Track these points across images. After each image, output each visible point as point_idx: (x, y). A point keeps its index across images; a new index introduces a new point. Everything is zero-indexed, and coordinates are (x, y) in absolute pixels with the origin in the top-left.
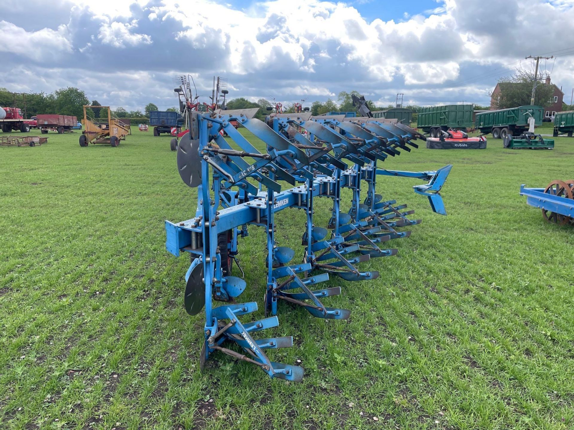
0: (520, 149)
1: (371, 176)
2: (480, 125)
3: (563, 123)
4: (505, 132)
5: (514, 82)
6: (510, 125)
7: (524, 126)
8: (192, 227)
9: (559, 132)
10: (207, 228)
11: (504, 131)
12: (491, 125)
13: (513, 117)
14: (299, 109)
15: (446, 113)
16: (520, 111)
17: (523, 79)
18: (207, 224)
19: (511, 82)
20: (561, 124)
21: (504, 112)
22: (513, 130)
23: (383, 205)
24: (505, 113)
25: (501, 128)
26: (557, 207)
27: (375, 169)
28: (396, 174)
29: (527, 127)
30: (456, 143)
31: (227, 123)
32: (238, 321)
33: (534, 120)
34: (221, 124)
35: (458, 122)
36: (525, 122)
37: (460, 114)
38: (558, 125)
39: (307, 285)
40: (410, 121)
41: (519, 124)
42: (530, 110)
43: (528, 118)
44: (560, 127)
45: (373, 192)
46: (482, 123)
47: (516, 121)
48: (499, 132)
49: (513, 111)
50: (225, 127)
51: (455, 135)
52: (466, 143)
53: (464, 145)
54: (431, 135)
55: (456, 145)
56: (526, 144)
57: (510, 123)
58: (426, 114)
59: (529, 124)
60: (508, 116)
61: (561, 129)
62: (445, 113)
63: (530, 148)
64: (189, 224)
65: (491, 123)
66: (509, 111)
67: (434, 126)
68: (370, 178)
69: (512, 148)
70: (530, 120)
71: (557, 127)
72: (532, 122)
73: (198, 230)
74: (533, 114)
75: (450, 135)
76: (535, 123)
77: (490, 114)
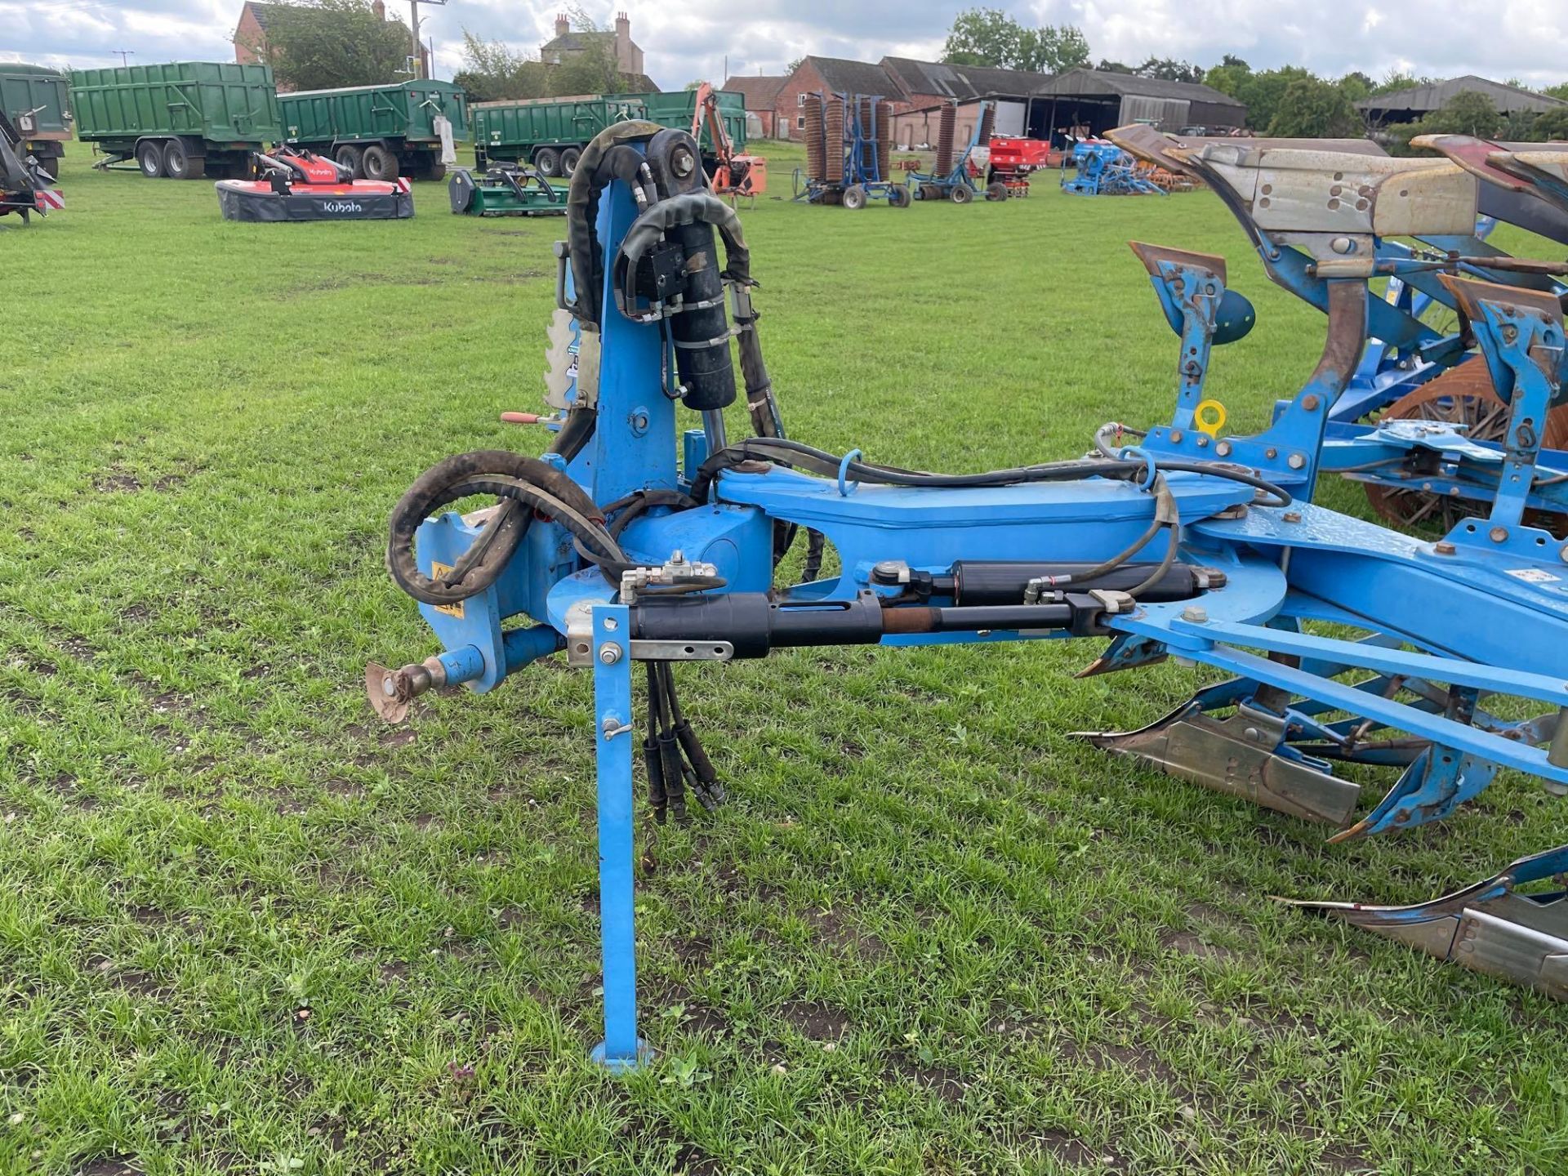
0: (501, 216)
2: (289, 135)
3: (496, 134)
4: (377, 160)
6: (388, 139)
7: (428, 144)
9: (489, 162)
11: (371, 155)
12: (323, 137)
13: (393, 112)
15: (189, 89)
16: (408, 95)
20: (492, 139)
21: (359, 95)
22: (396, 154)
24: (363, 100)
25: (362, 147)
29: (434, 146)
30: (328, 199)
33: (449, 124)
35: (236, 123)
36: (427, 131)
37: (236, 95)
38: (486, 141)
40: (66, 115)
41: (415, 135)
42: (433, 93)
44: (489, 147)
46: (293, 129)
47: (403, 125)
48: (356, 160)
51: (312, 172)
52: (357, 200)
53: (352, 207)
54: (142, 164)
55: (327, 207)
56: (510, 201)
57: (387, 133)
58: (105, 91)
59: (439, 136)
60: (375, 108)
61: (492, 152)
62: (183, 87)
63: (525, 214)
65: (323, 128)
66: (375, 93)
67: (148, 133)
69: (482, 215)
70: (438, 124)
71: (482, 148)
72: (447, 130)
74: (443, 106)
75: (295, 169)
77: (313, 100)
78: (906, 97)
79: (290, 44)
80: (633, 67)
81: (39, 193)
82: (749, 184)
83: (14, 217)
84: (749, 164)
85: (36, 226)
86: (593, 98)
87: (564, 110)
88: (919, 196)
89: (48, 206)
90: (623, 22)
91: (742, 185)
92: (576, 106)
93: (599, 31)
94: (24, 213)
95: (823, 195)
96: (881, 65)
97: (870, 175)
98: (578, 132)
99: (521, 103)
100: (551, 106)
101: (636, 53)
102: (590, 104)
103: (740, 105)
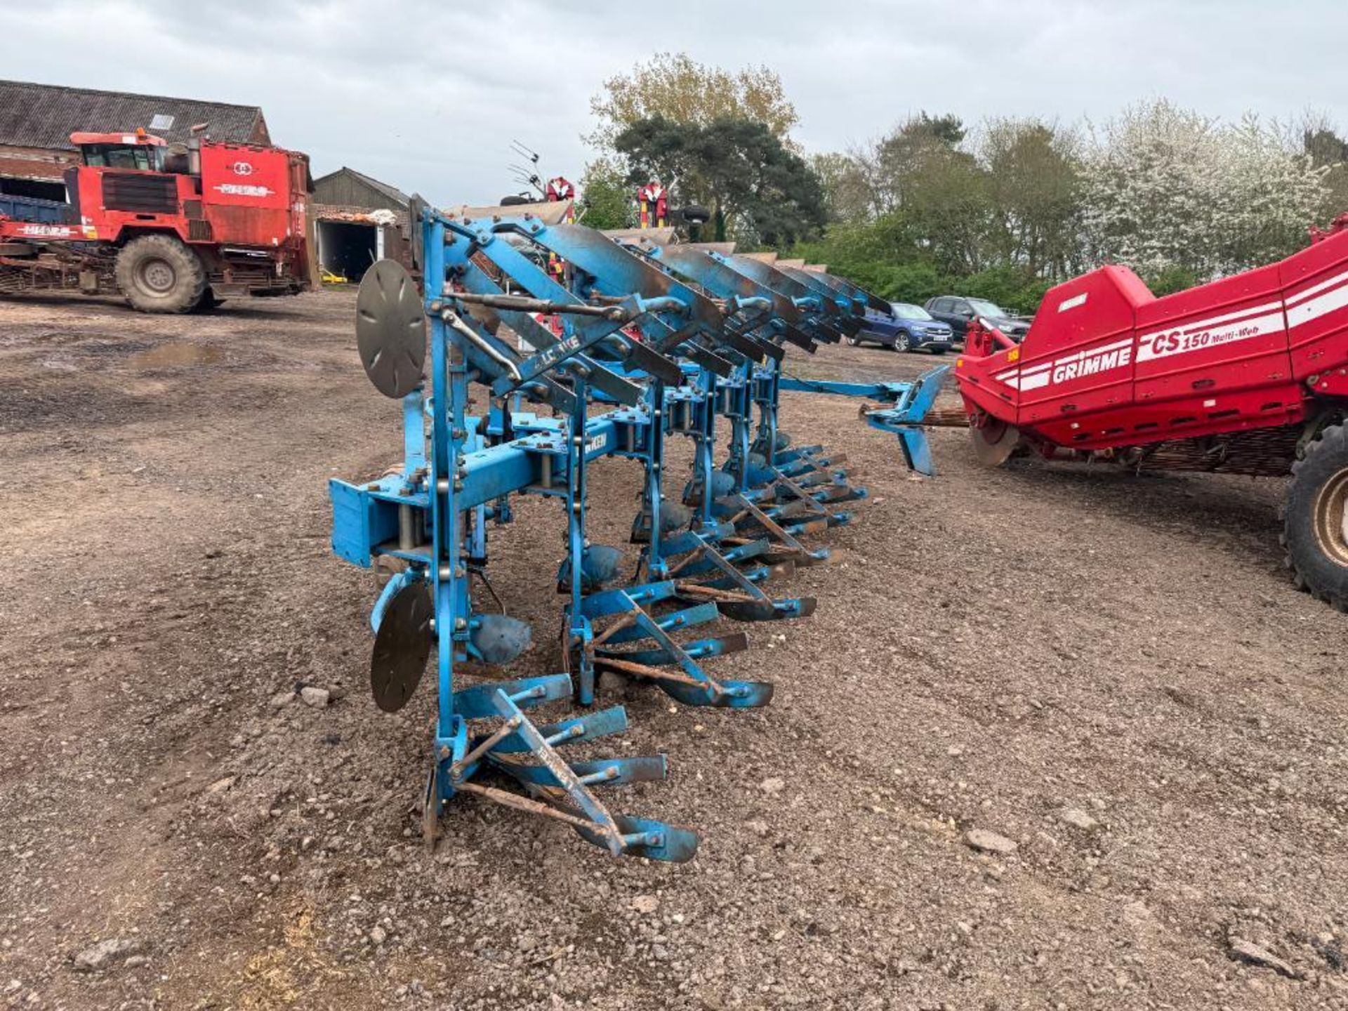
1: (767, 392)
8: (401, 493)
10: (442, 497)
18: (443, 485)
23: (795, 455)
27: (776, 377)
28: (820, 389)
31: (489, 236)
32: (527, 723)
34: (473, 238)
39: (667, 630)
45: (773, 427)
50: (485, 246)
64: (392, 486)
68: (766, 395)
73: (419, 500)
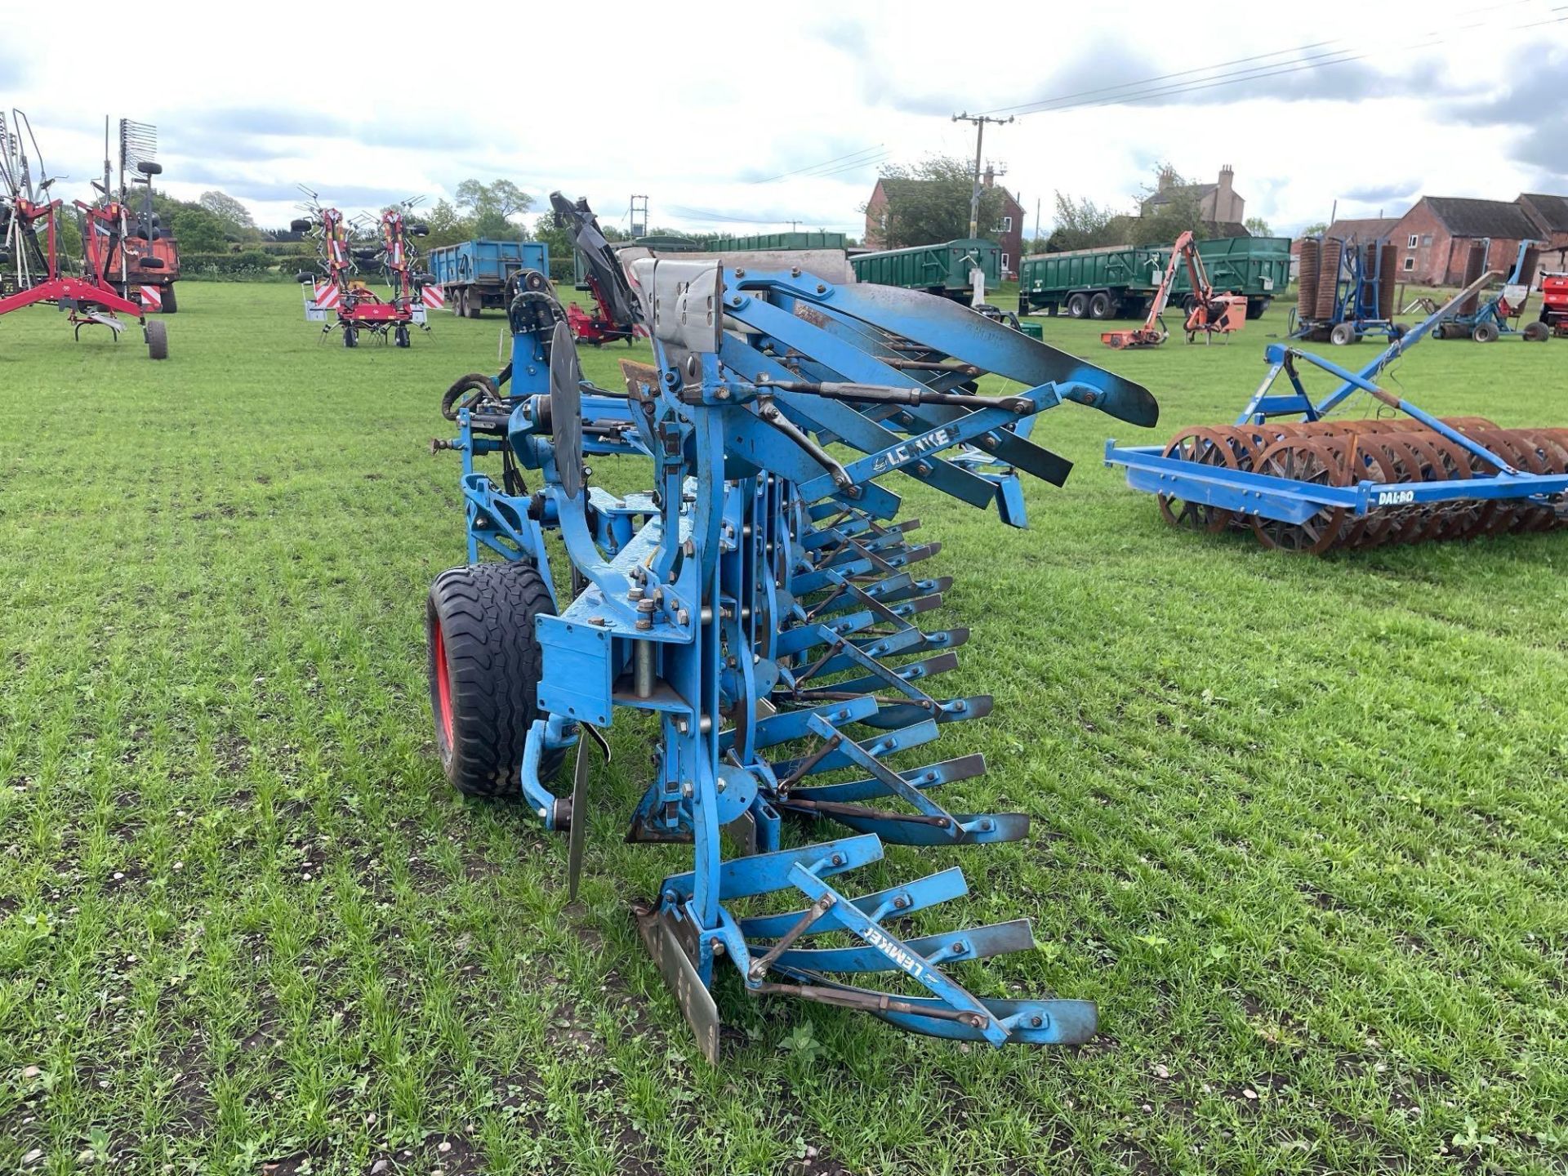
3: (1038, 282)
5: (917, 178)
6: (931, 288)
7: (961, 291)
9: (1031, 306)
13: (937, 267)
14: (398, 229)
16: (951, 252)
17: (936, 172)
19: (910, 178)
20: (1035, 286)
21: (915, 254)
24: (917, 258)
26: (1208, 492)
29: (968, 293)
33: (983, 275)
36: (963, 281)
38: (1028, 289)
41: (952, 284)
42: (973, 250)
43: (969, 271)
44: (1032, 294)
47: (944, 277)
49: (936, 252)
57: (931, 283)
59: (973, 285)
60: (925, 264)
61: (1034, 298)
66: (927, 252)
70: (974, 275)
71: (1025, 294)
72: (979, 280)
74: (979, 259)
76: (985, 284)
77: (882, 259)
78: (1545, 235)
79: (904, 213)
80: (1232, 215)
81: (635, 326)
82: (1225, 322)
83: (623, 342)
84: (1227, 303)
85: (636, 348)
86: (1125, 248)
87: (1100, 260)
88: (1438, 334)
89: (640, 335)
90: (1227, 174)
91: (1218, 323)
92: (1110, 255)
93: (1187, 184)
94: (629, 340)
95: (1313, 332)
96: (1517, 203)
97: (1370, 314)
98: (1108, 279)
99: (1063, 255)
100: (1088, 257)
101: (1237, 201)
102: (1121, 254)
103: (1285, 249)
